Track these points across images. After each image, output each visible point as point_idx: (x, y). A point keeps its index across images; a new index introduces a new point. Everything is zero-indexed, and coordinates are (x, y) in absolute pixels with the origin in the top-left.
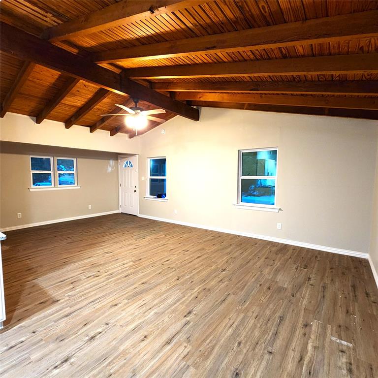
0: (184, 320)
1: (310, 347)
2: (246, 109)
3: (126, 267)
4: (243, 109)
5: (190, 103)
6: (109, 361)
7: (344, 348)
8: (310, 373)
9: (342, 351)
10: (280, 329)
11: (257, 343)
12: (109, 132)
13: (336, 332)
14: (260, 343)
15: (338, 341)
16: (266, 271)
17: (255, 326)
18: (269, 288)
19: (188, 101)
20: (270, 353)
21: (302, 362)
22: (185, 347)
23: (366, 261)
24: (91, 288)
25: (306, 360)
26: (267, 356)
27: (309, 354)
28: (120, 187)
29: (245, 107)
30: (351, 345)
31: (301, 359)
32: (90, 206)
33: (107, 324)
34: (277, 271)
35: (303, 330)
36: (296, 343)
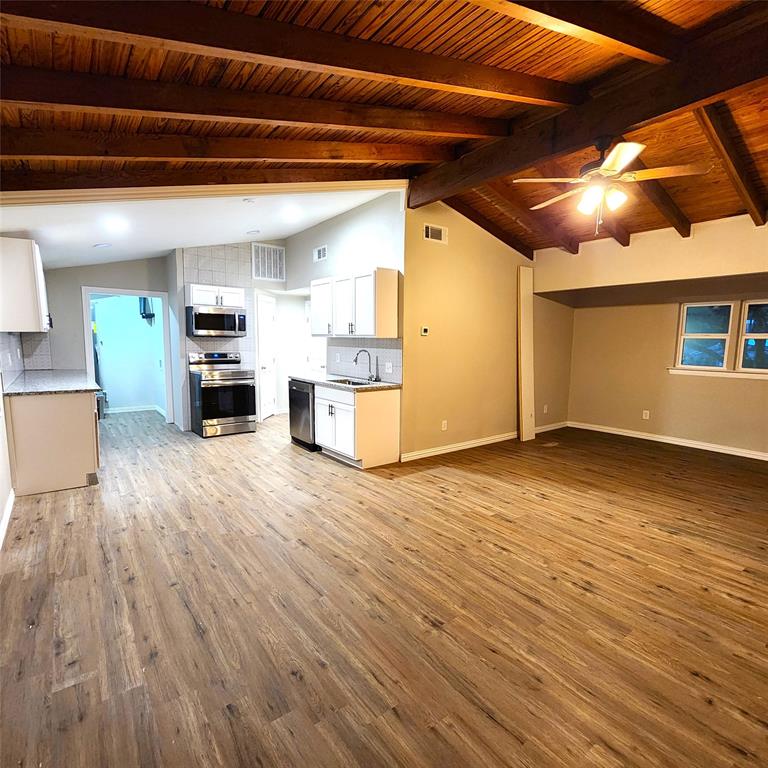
8: (116, 602)
10: (187, 616)
11: (197, 580)
13: (88, 694)
14: (195, 583)
17: (223, 591)
21: (131, 605)
26: (174, 580)
35: (152, 644)
36: (151, 618)
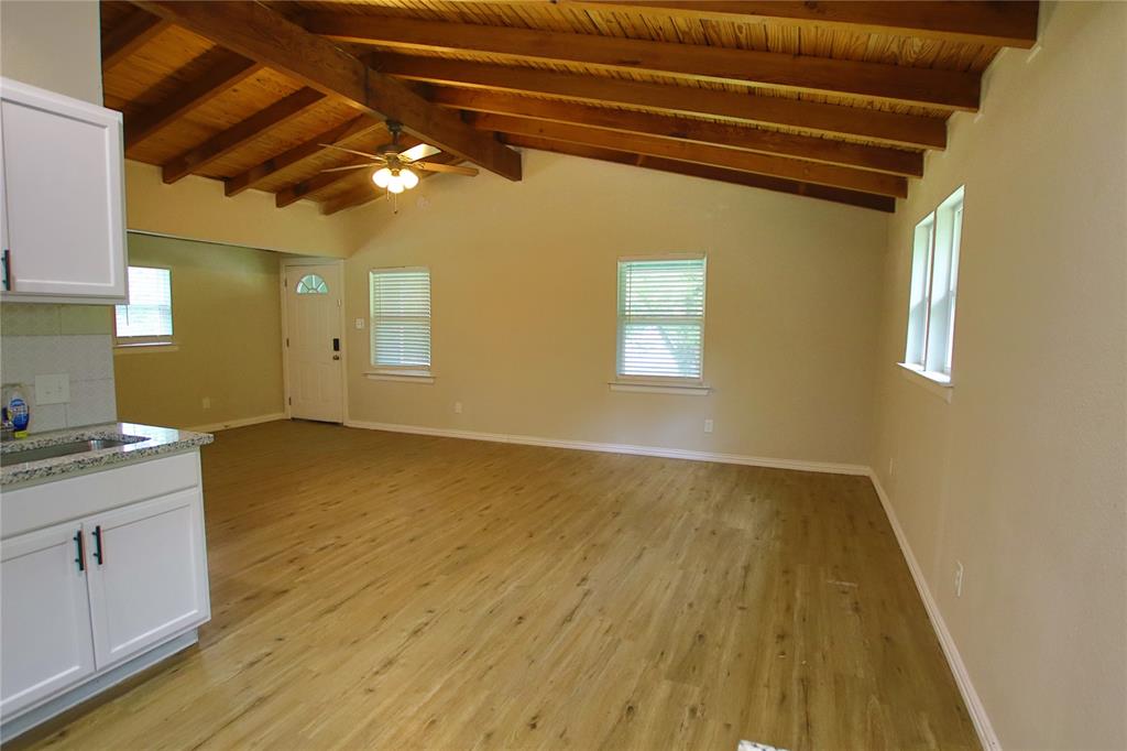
0: (581, 590)
1: (798, 594)
2: (641, 166)
3: (398, 526)
4: (634, 164)
5: (501, 139)
6: (475, 653)
7: (846, 590)
9: (844, 592)
12: (274, 195)
15: (838, 583)
16: (700, 508)
18: (714, 533)
19: (498, 133)
20: (742, 608)
22: (602, 621)
23: (867, 480)
24: (346, 564)
25: (797, 608)
27: (799, 602)
28: (285, 348)
29: (639, 162)
30: (856, 585)
31: (789, 609)
32: (206, 403)
33: (430, 612)
34: (719, 509)
